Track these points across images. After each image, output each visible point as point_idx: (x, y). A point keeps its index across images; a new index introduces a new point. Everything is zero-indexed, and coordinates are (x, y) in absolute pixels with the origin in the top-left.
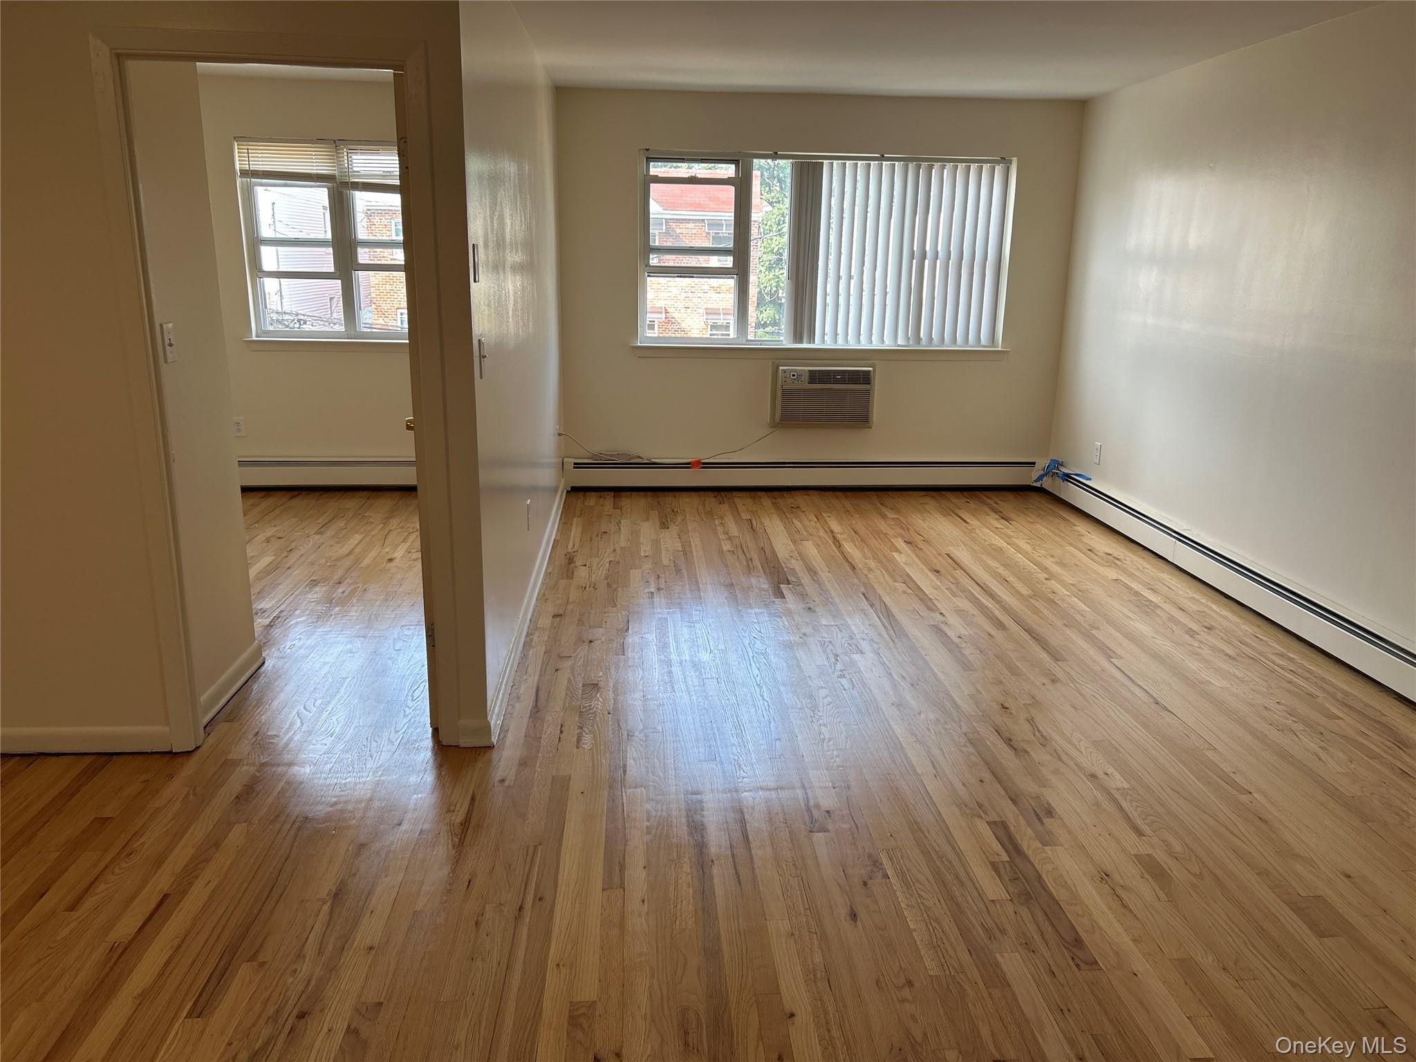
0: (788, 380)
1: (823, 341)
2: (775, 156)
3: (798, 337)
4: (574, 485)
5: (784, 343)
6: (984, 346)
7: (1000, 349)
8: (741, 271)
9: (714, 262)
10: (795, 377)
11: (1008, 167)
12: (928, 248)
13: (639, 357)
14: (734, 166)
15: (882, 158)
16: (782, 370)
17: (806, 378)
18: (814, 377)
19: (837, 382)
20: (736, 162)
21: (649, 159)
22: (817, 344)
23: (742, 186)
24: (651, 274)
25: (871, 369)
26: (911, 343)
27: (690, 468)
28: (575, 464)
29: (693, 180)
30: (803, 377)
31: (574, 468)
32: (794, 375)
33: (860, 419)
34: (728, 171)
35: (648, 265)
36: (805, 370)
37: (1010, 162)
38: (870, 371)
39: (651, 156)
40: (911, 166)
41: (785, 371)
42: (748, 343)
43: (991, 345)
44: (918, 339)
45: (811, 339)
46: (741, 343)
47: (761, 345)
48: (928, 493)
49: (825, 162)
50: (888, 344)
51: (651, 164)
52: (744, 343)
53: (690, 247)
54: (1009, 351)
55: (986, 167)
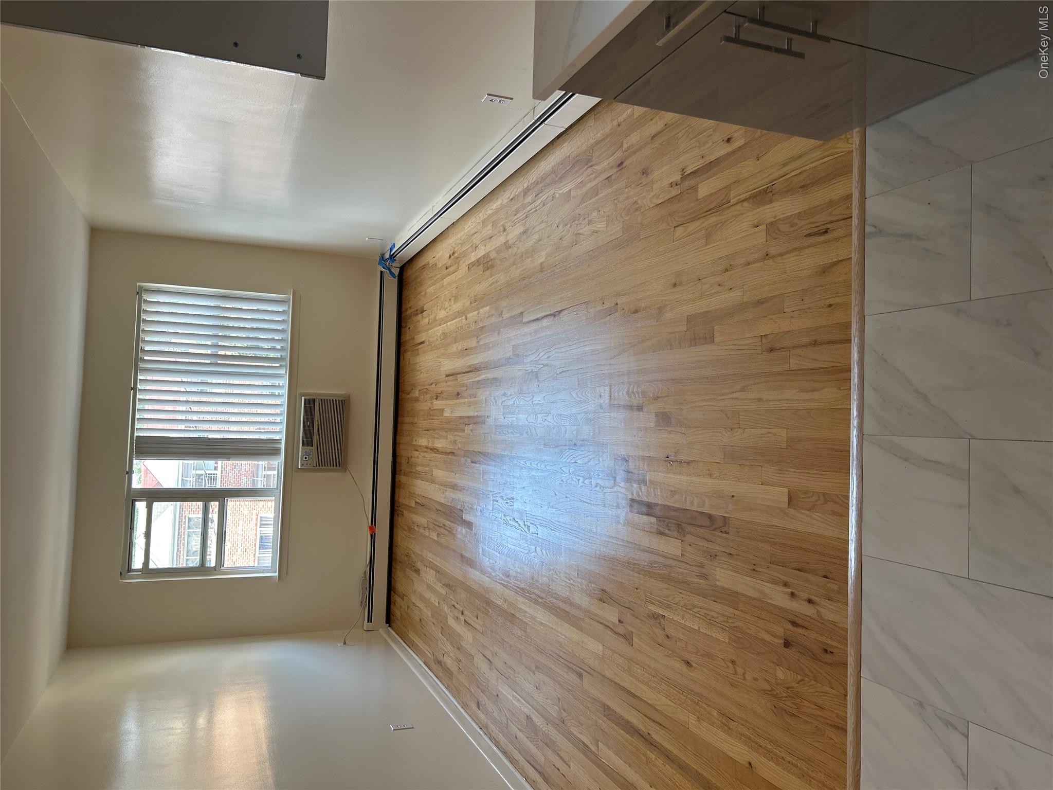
0: (309, 462)
1: (280, 432)
2: (130, 472)
3: (276, 452)
4: (385, 621)
5: (280, 461)
6: (289, 307)
7: (291, 296)
8: (221, 495)
9: (214, 515)
10: (307, 457)
11: (144, 290)
12: (209, 352)
13: (287, 574)
14: (137, 503)
15: (134, 389)
16: (301, 467)
17: (308, 448)
18: (308, 442)
19: (312, 425)
20: (133, 502)
21: (129, 570)
22: (282, 437)
23: (155, 495)
24: (222, 564)
25: (303, 398)
26: (284, 364)
27: (375, 534)
28: (368, 622)
29: (148, 535)
30: (308, 451)
31: (371, 622)
32: (306, 458)
33: (342, 406)
34: (141, 506)
35: (215, 568)
36: (302, 449)
37: (141, 287)
38: (305, 399)
39: (127, 569)
40: (141, 365)
41: (302, 465)
42: (279, 488)
43: (288, 303)
44: (282, 359)
45: (278, 441)
46: (279, 494)
47: (281, 478)
48: (401, 352)
49: (136, 434)
50: (285, 382)
51: (133, 568)
52: (279, 492)
53: (201, 535)
54: (293, 290)
55: (144, 307)
